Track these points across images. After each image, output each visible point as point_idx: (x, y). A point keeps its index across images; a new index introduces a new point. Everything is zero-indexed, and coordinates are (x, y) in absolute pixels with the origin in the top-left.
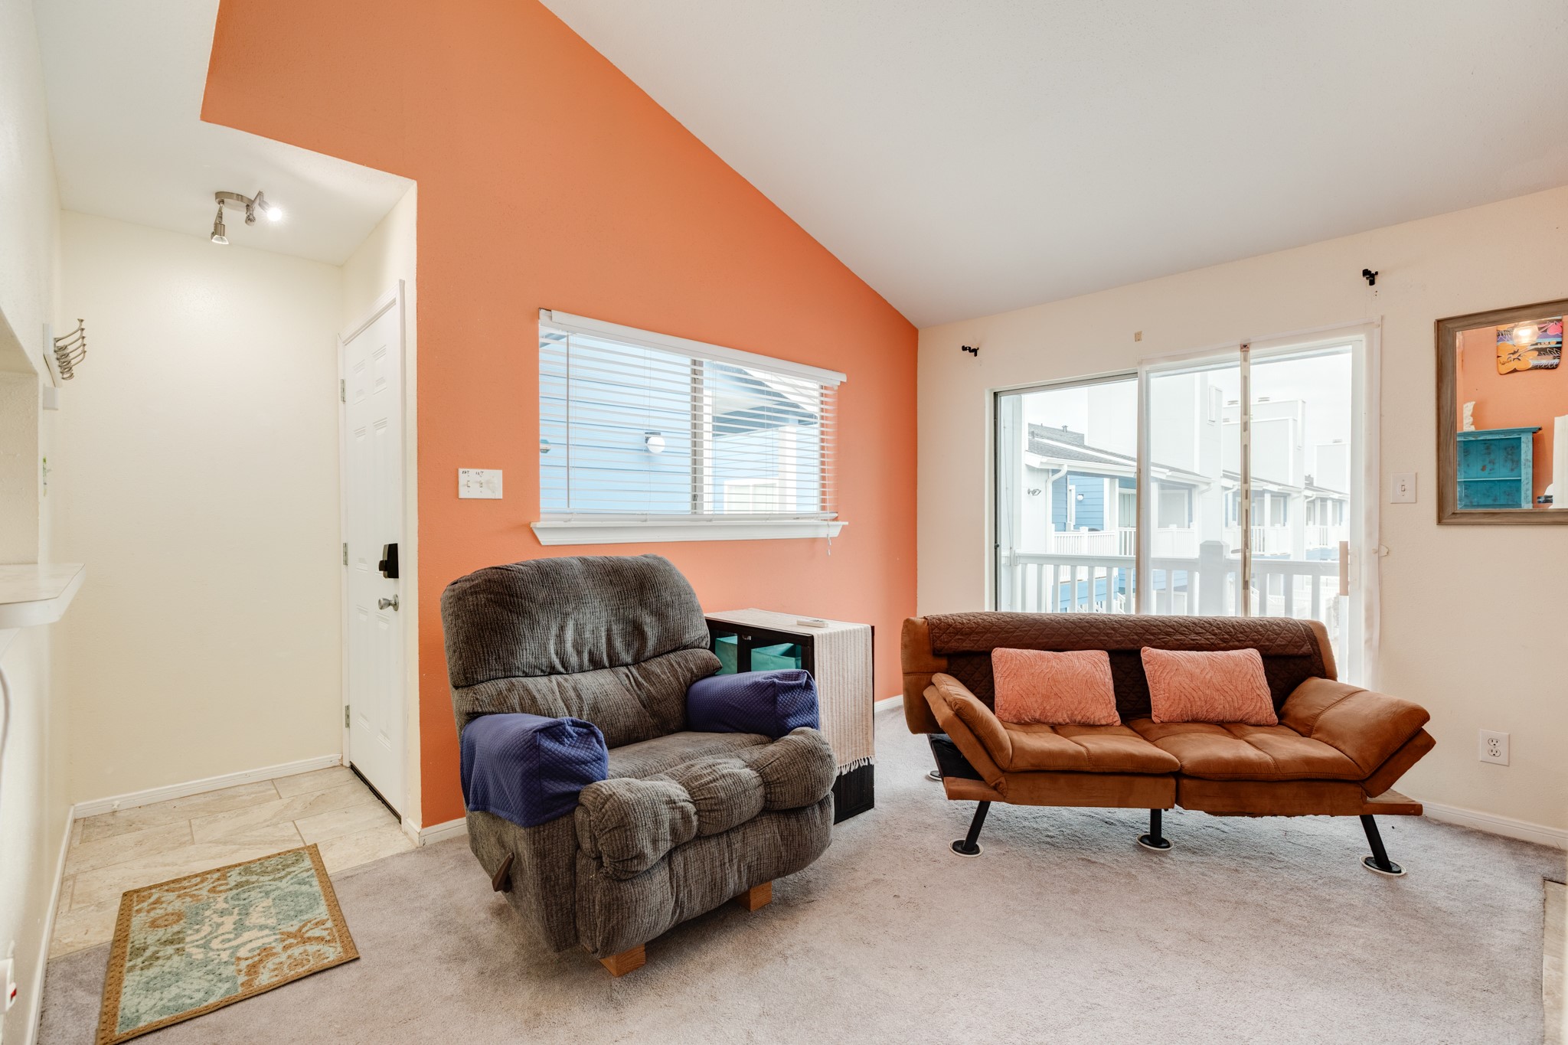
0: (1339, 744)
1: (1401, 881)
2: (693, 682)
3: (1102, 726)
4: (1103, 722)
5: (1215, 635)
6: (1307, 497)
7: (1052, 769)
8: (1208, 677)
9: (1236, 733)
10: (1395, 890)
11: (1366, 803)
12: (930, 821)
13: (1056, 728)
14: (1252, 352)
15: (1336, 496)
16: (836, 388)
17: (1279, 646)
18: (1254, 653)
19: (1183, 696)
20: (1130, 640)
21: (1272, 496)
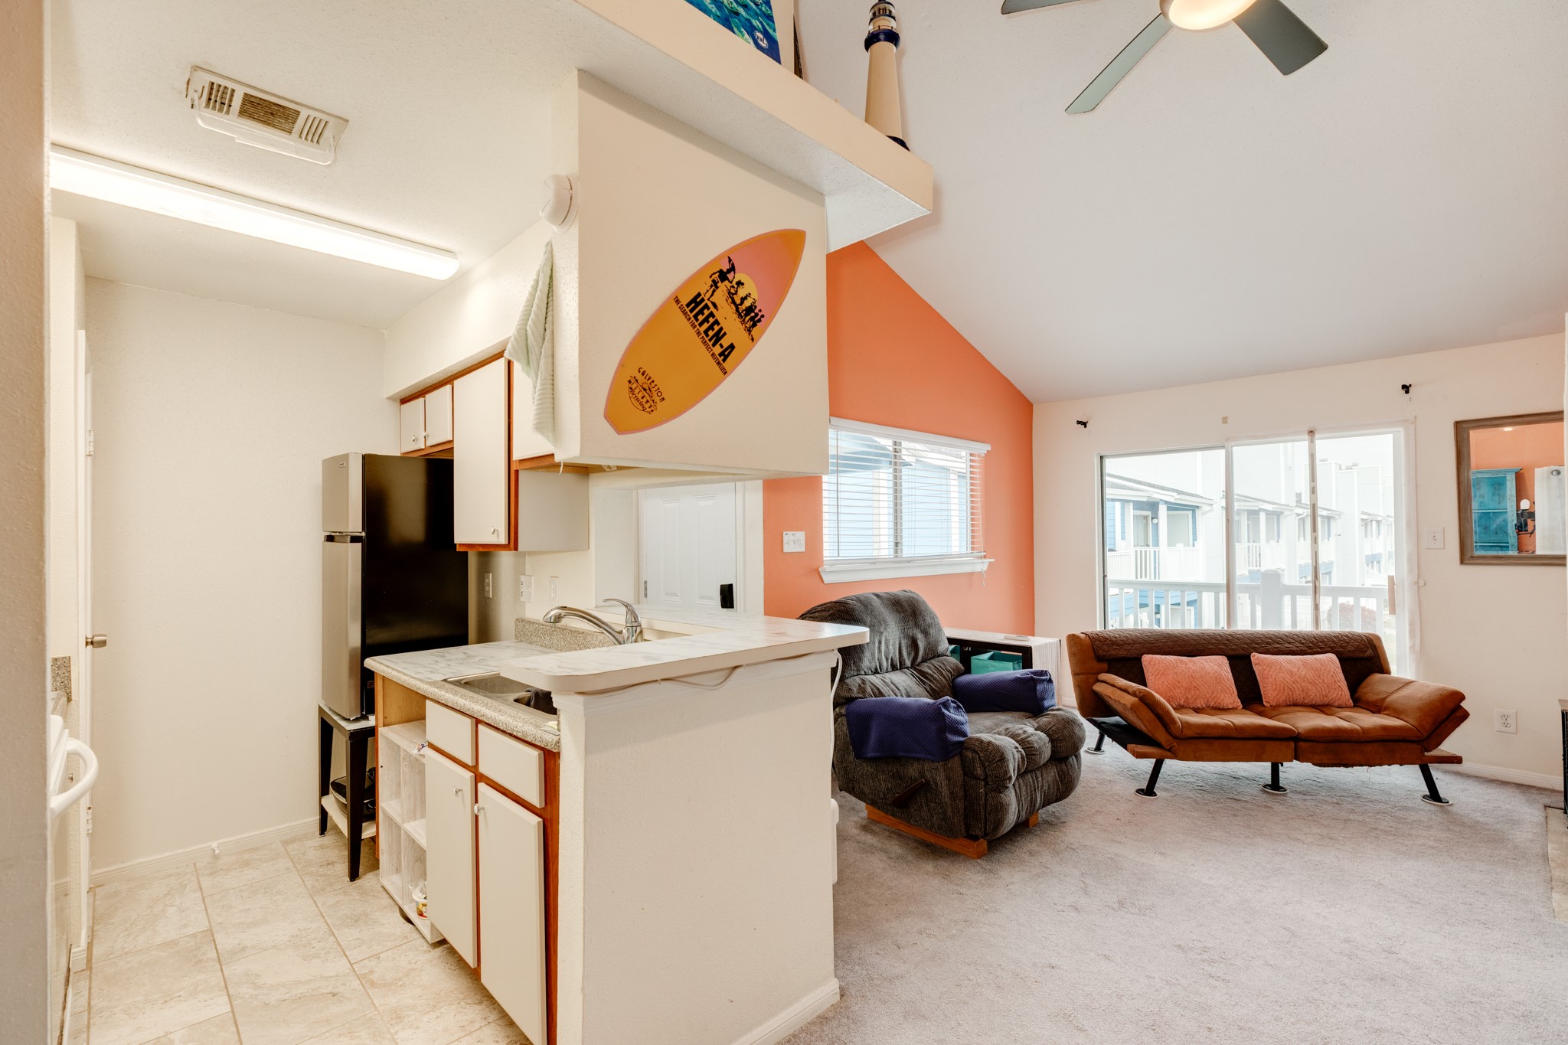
0: (1403, 716)
1: (1450, 808)
3: (1229, 709)
4: (1230, 707)
5: (1302, 644)
7: (1210, 736)
8: (1303, 673)
9: (1326, 711)
10: (1447, 812)
11: (1424, 756)
13: (1197, 711)
14: (1316, 436)
16: (984, 456)
17: (1349, 651)
18: (1332, 656)
19: (1286, 688)
20: (1242, 648)
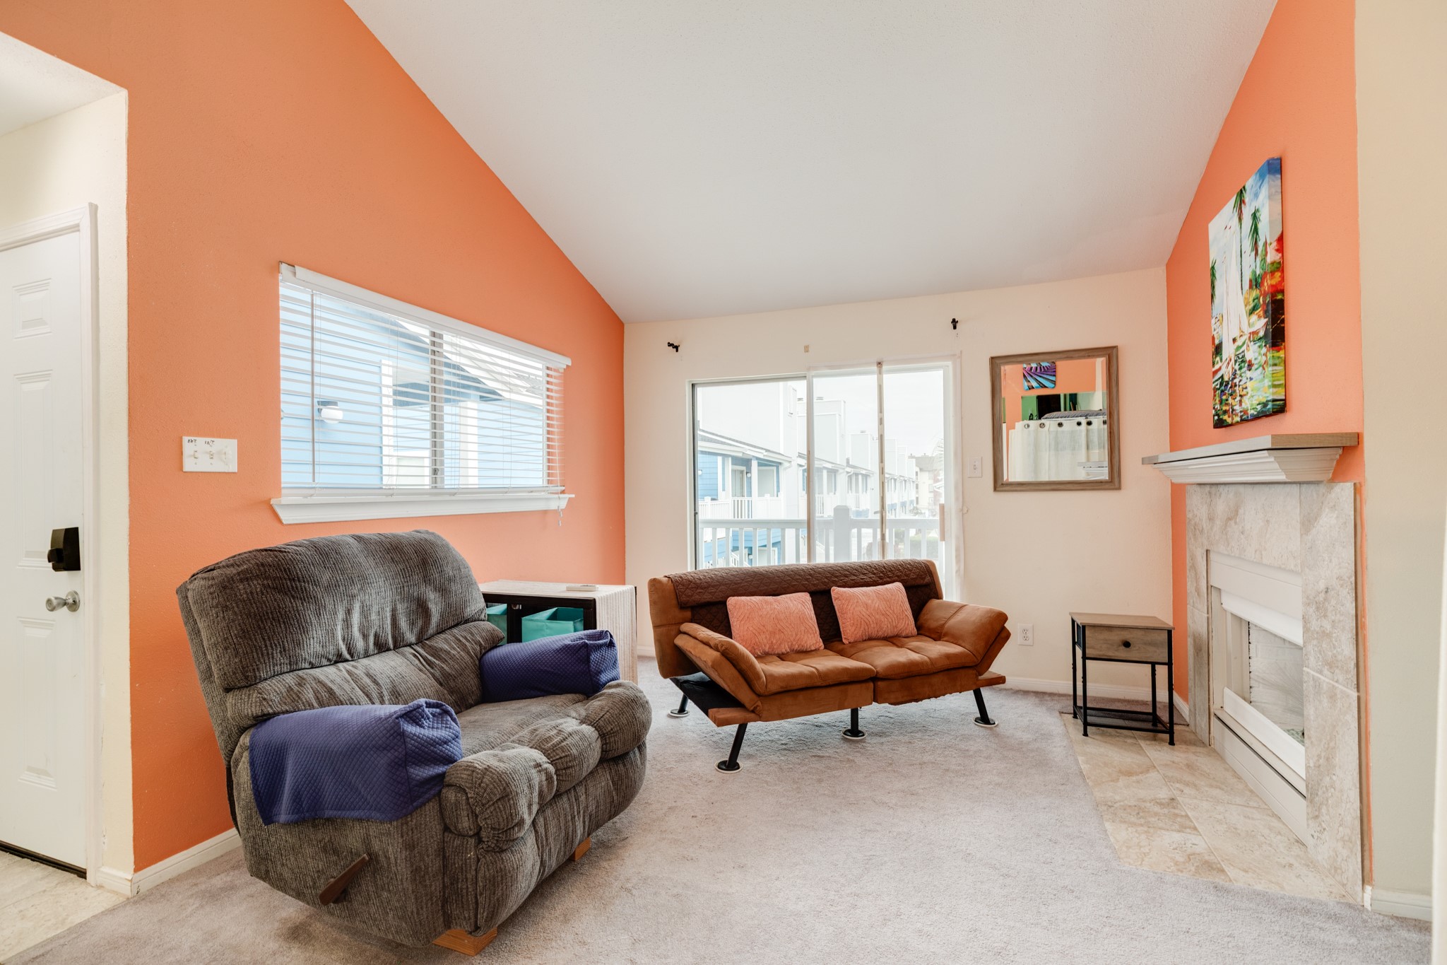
0: (960, 642)
1: (997, 729)
2: (485, 654)
3: (812, 651)
4: (813, 648)
5: (874, 574)
6: (848, 473)
7: (795, 688)
8: (877, 605)
9: (897, 643)
10: (997, 735)
11: (978, 680)
12: (689, 751)
13: (782, 657)
14: (885, 367)
15: (864, 472)
16: (562, 371)
17: (912, 579)
18: (898, 585)
19: (863, 622)
20: (822, 583)
21: (828, 472)
